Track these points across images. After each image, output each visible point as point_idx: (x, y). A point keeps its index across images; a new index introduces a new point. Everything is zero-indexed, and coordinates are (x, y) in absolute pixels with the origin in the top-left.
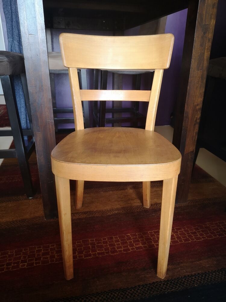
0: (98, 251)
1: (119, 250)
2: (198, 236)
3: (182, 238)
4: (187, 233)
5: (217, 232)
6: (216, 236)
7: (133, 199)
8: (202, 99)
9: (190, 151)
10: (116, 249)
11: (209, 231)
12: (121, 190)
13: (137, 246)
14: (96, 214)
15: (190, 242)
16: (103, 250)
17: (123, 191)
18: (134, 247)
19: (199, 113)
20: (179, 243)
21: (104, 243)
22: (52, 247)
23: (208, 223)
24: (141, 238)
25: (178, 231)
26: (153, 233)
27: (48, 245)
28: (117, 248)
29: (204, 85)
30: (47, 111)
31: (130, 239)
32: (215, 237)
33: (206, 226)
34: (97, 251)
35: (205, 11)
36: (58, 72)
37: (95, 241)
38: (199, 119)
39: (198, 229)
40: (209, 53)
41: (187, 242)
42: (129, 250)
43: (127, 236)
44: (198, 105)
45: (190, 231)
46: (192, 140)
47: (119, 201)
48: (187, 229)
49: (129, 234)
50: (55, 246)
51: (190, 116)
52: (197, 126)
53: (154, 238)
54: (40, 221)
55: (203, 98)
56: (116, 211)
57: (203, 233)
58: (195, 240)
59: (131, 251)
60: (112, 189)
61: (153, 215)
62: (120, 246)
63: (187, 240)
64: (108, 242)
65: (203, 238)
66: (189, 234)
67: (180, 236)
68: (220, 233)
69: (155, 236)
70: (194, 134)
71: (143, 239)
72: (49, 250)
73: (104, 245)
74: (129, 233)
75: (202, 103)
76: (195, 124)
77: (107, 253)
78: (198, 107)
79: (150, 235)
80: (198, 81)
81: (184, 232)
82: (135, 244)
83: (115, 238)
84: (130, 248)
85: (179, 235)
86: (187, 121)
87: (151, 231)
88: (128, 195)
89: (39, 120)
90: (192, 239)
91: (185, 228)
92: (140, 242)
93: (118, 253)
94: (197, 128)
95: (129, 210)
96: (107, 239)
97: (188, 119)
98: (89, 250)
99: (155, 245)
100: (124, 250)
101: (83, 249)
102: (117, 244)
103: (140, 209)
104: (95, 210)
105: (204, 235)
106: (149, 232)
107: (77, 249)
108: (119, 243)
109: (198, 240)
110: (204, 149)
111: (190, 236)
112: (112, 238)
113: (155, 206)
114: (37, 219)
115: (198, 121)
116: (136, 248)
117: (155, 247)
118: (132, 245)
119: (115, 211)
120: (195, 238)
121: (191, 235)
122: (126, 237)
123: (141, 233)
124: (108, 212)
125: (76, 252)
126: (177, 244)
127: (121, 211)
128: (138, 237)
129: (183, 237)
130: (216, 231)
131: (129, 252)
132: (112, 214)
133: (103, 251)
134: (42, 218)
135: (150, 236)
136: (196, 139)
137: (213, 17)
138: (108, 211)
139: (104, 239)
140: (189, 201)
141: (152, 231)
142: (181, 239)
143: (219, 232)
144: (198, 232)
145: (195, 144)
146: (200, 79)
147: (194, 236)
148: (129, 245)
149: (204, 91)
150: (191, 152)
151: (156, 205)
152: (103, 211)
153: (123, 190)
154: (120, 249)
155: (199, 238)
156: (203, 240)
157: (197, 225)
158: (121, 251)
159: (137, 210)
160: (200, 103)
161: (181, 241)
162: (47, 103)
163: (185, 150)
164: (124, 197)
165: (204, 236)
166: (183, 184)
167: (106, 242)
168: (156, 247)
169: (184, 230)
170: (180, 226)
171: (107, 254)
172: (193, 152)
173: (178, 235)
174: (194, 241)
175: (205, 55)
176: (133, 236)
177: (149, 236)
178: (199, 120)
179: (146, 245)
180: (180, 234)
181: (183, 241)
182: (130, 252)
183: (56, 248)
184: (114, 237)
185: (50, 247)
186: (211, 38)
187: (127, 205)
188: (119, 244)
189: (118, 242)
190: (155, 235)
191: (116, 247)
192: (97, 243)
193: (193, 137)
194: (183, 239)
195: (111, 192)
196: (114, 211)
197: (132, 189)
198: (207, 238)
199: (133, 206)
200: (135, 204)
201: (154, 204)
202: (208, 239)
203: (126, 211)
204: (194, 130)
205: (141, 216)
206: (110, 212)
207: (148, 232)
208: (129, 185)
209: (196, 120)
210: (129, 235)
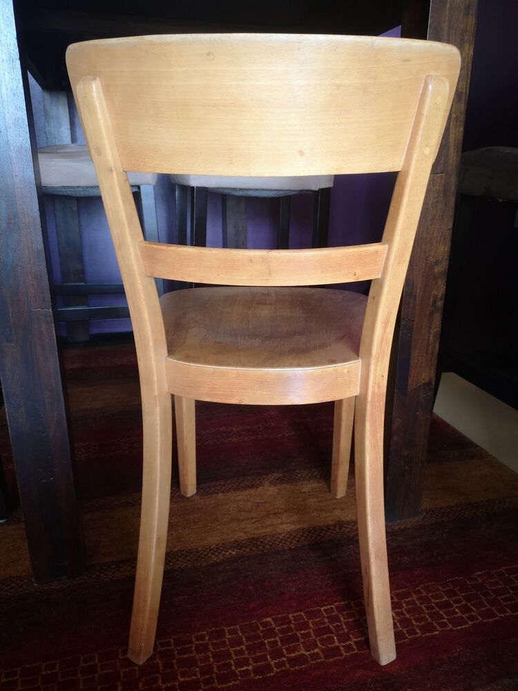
0: (182, 677)
1: (242, 669)
2: (456, 613)
3: (414, 622)
4: (427, 608)
5: (505, 600)
6: (502, 611)
7: (278, 513)
8: (446, 249)
9: (423, 382)
10: (233, 668)
11: (483, 599)
12: (246, 488)
13: (294, 655)
14: (178, 560)
15: (436, 633)
16: (195, 674)
17: (252, 491)
18: (285, 659)
19: (440, 283)
20: (407, 638)
21: (198, 650)
22: (49, 672)
23: (479, 573)
24: (301, 630)
25: (402, 601)
26: (336, 612)
27: (37, 664)
28: (238, 664)
29: (451, 212)
30: (33, 285)
31: (270, 633)
32: (503, 615)
33: (476, 582)
34: (179, 677)
35: (447, 24)
36: (82, 194)
37: (173, 647)
38: (441, 299)
39: (456, 595)
40: (462, 129)
41: (428, 634)
42: (268, 668)
43: (265, 624)
44: (437, 263)
45: (433, 600)
46: (427, 353)
47: (243, 520)
48: (425, 594)
49: (269, 619)
50: (58, 667)
51: (418, 291)
52: (437, 319)
53: (337, 628)
54: (21, 589)
55: (449, 244)
56: (233, 551)
57: (469, 604)
58: (451, 626)
59: (277, 673)
60: (224, 488)
61: (333, 556)
62: (244, 658)
63: (428, 628)
64: (211, 647)
65: (472, 618)
66: (433, 608)
67: (408, 616)
68: (513, 602)
69: (340, 621)
70: (431, 338)
71: (309, 633)
72: (40, 683)
73: (198, 656)
74: (270, 616)
75: (446, 257)
76: (432, 313)
77: (207, 682)
78: (437, 269)
79: (328, 618)
80: (437, 202)
81: (417, 602)
82: (286, 649)
83: (230, 634)
84: (272, 663)
85: (405, 612)
86: (411, 305)
87: (329, 607)
88: (265, 502)
89: (10, 310)
90: (442, 625)
91: (419, 592)
92: (302, 640)
93: (237, 682)
94: (438, 323)
95: (267, 547)
96: (207, 638)
97: (415, 300)
98: (157, 675)
99: (341, 648)
100: (256, 671)
101: (137, 673)
102: (237, 653)
103: (298, 541)
104: (175, 550)
105: (472, 610)
106: (325, 610)
107: (122, 674)
108: (242, 647)
109: (459, 628)
110: (452, 374)
111: (436, 616)
112: (221, 634)
113: (337, 529)
114: (13, 585)
115: (440, 304)
116: (290, 660)
117: (341, 655)
118: (277, 654)
119: (230, 551)
120: (449, 620)
121: (437, 613)
122: (261, 629)
123: (303, 614)
124: (213, 554)
125: (119, 683)
126: (402, 642)
127: (248, 550)
128: (293, 626)
129: (416, 620)
130: (503, 597)
131: (269, 675)
132: (222, 558)
133: (196, 676)
134: (26, 581)
135: (326, 620)
136: (436, 351)
137: (466, 38)
138: (211, 550)
139: (198, 639)
140: (424, 514)
141: (333, 606)
142: (413, 625)
143: (511, 599)
144: (456, 602)
145: (435, 362)
146: (442, 195)
147: (446, 617)
148: (270, 653)
149: (451, 226)
150: (424, 384)
151: (340, 529)
152: (198, 552)
153: (251, 488)
154: (245, 668)
155: (460, 622)
156: (472, 626)
157: (450, 582)
158: (247, 673)
159: (291, 543)
160: (442, 259)
161: (412, 632)
162: (32, 262)
163: (410, 380)
164: (254, 508)
165: (473, 614)
166: (407, 468)
167: (206, 648)
168: (344, 654)
169: (417, 599)
170: (406, 587)
171: (207, 687)
172: (429, 384)
173: (404, 614)
174: (448, 629)
175: (451, 136)
176: (282, 624)
177: (324, 623)
178: (443, 301)
179: (316, 650)
180: (409, 611)
181: (418, 631)
182: (272, 674)
183: (60, 675)
184: (226, 629)
185: (44, 673)
186: (464, 91)
187: (264, 531)
188: (241, 652)
189: (239, 645)
190: (342, 619)
191: (232, 662)
192: (179, 654)
193: (428, 345)
194: (417, 626)
195: (220, 494)
196: (228, 549)
197: (275, 485)
198: (480, 619)
199: (280, 534)
200: (284, 526)
201: (335, 526)
202: (485, 621)
203: (261, 547)
204: (430, 328)
205: (302, 562)
206: (216, 554)
207: (322, 609)
208: (267, 475)
209: (435, 302)
210: (269, 622)
